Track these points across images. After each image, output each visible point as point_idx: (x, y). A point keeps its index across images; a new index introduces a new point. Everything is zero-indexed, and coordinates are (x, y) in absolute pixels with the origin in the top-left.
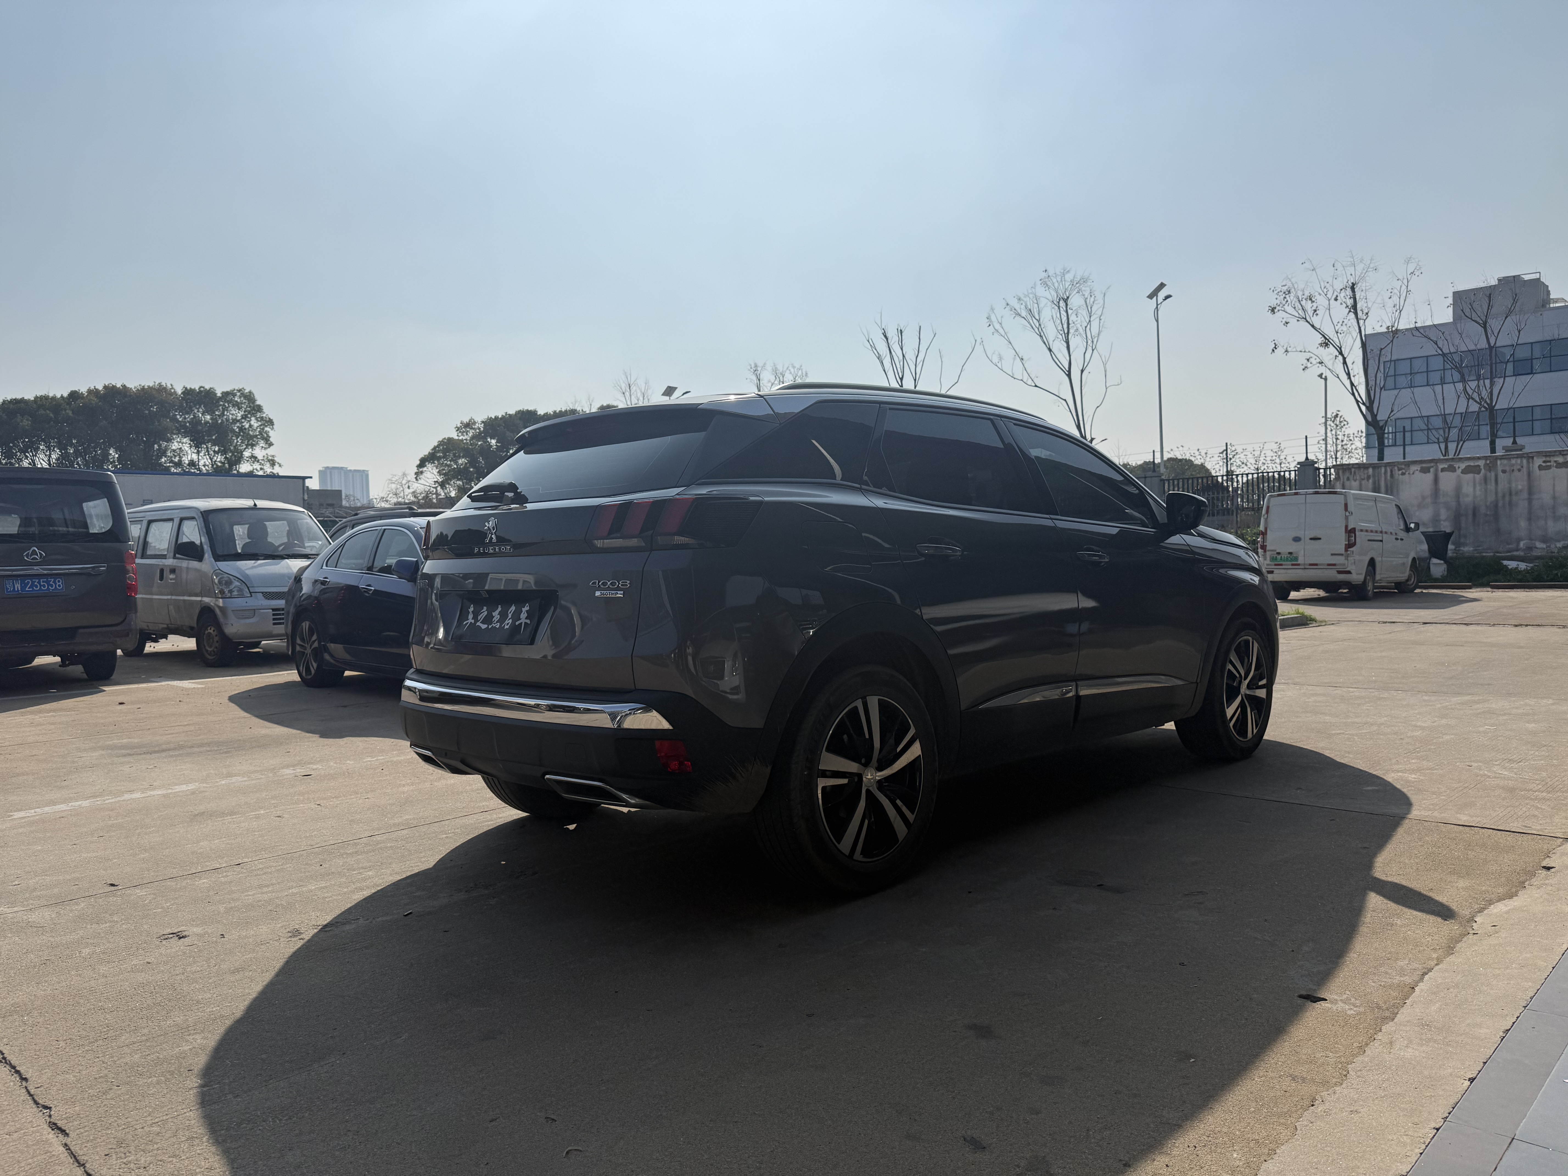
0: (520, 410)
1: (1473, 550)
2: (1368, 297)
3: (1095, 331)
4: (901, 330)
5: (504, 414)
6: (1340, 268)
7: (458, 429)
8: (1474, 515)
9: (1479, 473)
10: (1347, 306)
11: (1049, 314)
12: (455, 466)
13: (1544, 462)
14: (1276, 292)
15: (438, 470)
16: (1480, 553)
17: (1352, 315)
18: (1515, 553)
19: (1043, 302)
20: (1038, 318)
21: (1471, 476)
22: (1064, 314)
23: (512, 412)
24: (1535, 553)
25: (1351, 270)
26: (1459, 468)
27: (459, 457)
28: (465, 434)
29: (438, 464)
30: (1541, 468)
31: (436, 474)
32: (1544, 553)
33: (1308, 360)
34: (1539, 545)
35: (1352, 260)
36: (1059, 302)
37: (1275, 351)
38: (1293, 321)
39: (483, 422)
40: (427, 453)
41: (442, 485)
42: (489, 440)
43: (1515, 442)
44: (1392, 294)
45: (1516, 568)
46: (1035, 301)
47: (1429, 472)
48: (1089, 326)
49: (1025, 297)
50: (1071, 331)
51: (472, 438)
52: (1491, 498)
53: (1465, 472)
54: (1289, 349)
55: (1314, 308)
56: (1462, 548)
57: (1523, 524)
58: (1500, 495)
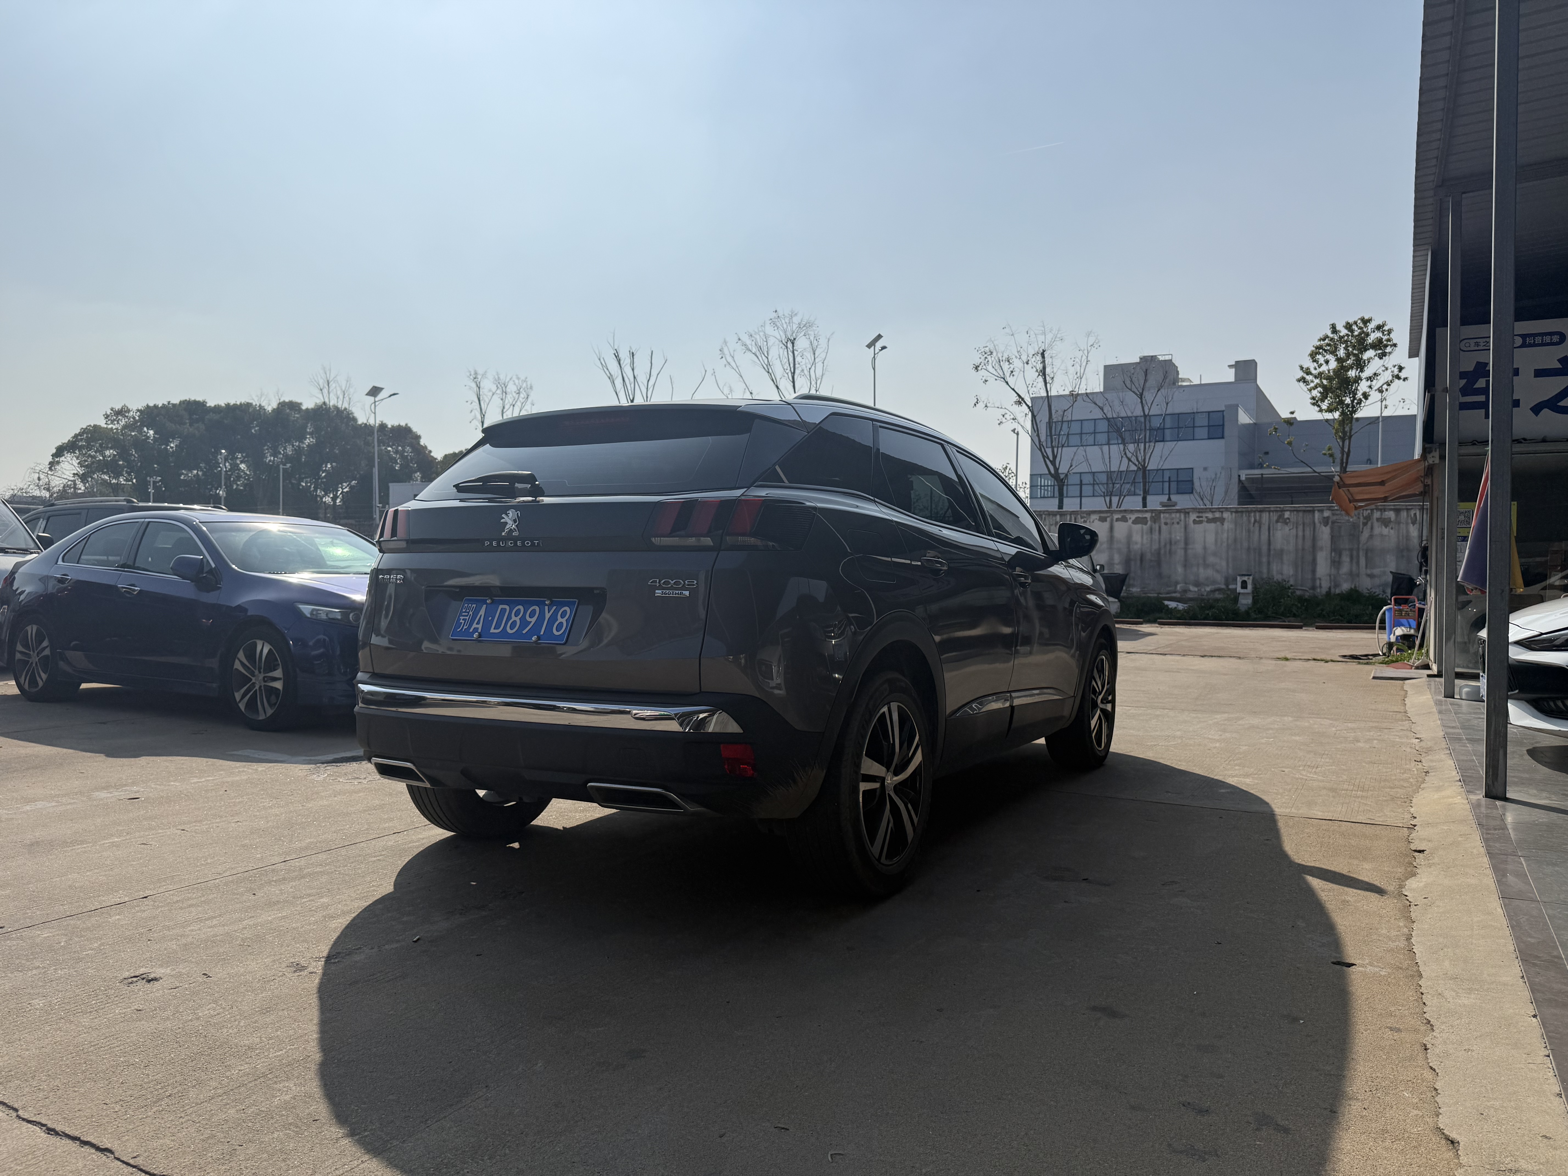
0: (186, 400)
1: (1140, 591)
2: (1054, 363)
3: (819, 373)
4: (633, 353)
5: (166, 403)
6: (1033, 336)
7: (107, 416)
8: (1142, 560)
9: (1146, 524)
10: (1037, 371)
11: (777, 352)
12: (101, 458)
13: (1198, 517)
14: (980, 352)
15: (79, 461)
16: (1146, 593)
17: (1041, 379)
18: (1174, 595)
19: (771, 341)
20: (766, 355)
21: (1140, 526)
22: (791, 354)
23: (176, 401)
24: (1190, 595)
25: (1041, 338)
26: (1130, 518)
27: (107, 448)
28: (116, 422)
29: (80, 454)
30: (1195, 522)
31: (77, 465)
32: (1196, 596)
33: (1003, 416)
34: (1192, 588)
35: (1043, 329)
36: (787, 343)
37: (977, 405)
38: (991, 380)
39: (138, 410)
40: (66, 441)
41: (83, 478)
42: (145, 429)
43: (1169, 499)
44: (1075, 362)
45: (1175, 608)
46: (765, 340)
47: (1106, 521)
48: (813, 367)
49: (755, 334)
50: (797, 372)
51: (125, 427)
52: (1155, 546)
53: (1136, 522)
54: (988, 405)
55: (1011, 369)
56: (1131, 589)
57: (1180, 570)
58: (1162, 544)
